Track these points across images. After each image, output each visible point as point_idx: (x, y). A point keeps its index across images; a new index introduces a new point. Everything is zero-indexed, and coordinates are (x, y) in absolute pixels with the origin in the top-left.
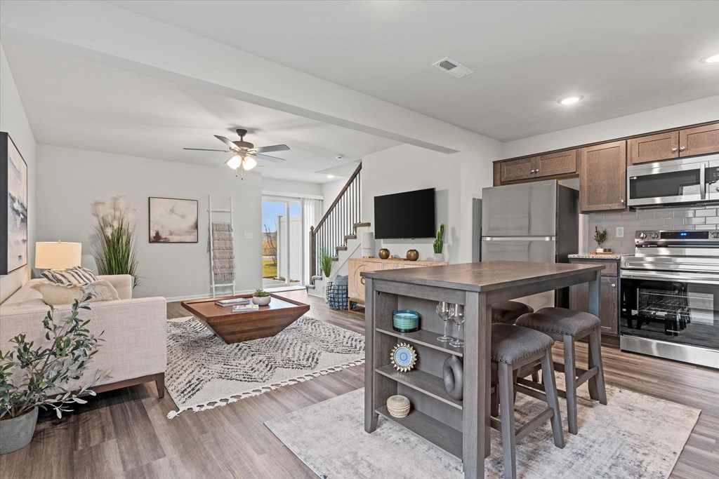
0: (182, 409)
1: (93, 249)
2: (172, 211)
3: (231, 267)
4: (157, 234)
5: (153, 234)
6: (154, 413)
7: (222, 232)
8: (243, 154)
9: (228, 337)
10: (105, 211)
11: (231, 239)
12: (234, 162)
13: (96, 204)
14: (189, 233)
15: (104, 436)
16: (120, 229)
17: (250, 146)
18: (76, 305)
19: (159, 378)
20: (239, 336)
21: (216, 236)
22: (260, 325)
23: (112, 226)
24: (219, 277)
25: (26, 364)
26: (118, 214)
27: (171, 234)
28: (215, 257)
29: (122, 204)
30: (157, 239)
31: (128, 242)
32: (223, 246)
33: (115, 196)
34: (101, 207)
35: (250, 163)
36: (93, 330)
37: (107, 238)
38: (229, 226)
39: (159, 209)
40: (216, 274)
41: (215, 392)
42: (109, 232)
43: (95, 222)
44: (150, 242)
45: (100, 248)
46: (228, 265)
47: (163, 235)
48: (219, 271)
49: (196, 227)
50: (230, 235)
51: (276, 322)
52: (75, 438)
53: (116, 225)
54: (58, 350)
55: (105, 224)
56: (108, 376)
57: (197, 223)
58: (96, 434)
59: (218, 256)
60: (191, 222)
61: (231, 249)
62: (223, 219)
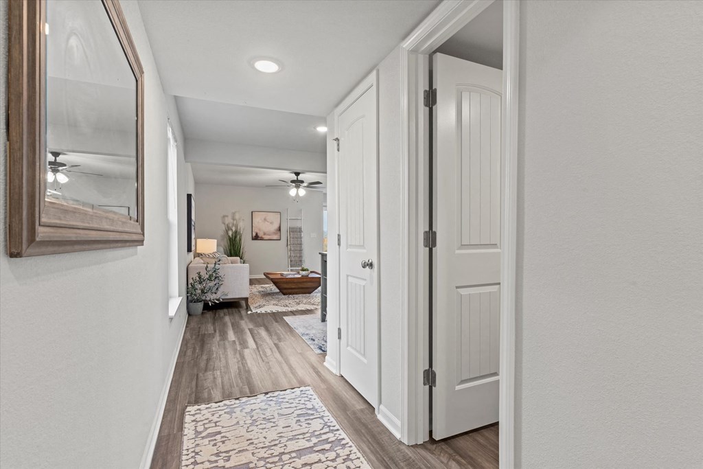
0: (254, 311)
1: (222, 244)
2: (265, 219)
3: (301, 257)
4: (257, 234)
5: (254, 234)
6: (243, 312)
7: (296, 232)
8: (298, 187)
9: (285, 291)
10: (229, 220)
11: (301, 238)
12: (293, 192)
13: (224, 217)
14: (275, 233)
15: (225, 314)
16: (236, 232)
17: (302, 182)
18: (215, 264)
19: (246, 299)
20: (290, 291)
21: (291, 235)
22: (300, 286)
23: (232, 230)
24: (293, 263)
25: (200, 283)
26: (235, 222)
27: (265, 234)
28: (290, 250)
29: (237, 216)
30: (256, 238)
31: (240, 240)
32: (296, 242)
33: (234, 211)
34: (226, 218)
35: (302, 192)
36: (221, 273)
37: (229, 236)
38: (300, 229)
39: (258, 219)
40: (291, 261)
41: (270, 307)
42: (230, 233)
43: (223, 228)
44: (253, 239)
45: (226, 243)
46: (298, 255)
47: (260, 235)
48: (293, 259)
49: (280, 230)
50: (301, 235)
51: (309, 285)
52: (215, 314)
53: (234, 229)
54: (210, 279)
55: (228, 229)
56: (227, 295)
57: (280, 227)
58: (222, 315)
59: (292, 249)
60: (276, 226)
61: (301, 244)
62: (297, 224)
